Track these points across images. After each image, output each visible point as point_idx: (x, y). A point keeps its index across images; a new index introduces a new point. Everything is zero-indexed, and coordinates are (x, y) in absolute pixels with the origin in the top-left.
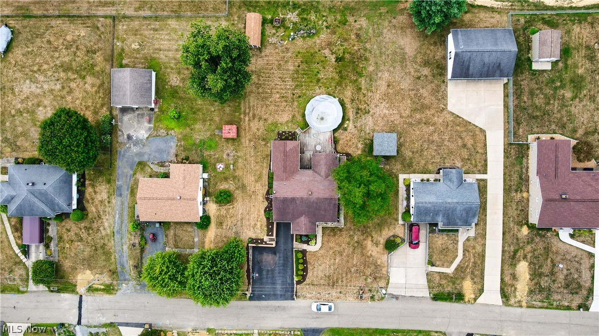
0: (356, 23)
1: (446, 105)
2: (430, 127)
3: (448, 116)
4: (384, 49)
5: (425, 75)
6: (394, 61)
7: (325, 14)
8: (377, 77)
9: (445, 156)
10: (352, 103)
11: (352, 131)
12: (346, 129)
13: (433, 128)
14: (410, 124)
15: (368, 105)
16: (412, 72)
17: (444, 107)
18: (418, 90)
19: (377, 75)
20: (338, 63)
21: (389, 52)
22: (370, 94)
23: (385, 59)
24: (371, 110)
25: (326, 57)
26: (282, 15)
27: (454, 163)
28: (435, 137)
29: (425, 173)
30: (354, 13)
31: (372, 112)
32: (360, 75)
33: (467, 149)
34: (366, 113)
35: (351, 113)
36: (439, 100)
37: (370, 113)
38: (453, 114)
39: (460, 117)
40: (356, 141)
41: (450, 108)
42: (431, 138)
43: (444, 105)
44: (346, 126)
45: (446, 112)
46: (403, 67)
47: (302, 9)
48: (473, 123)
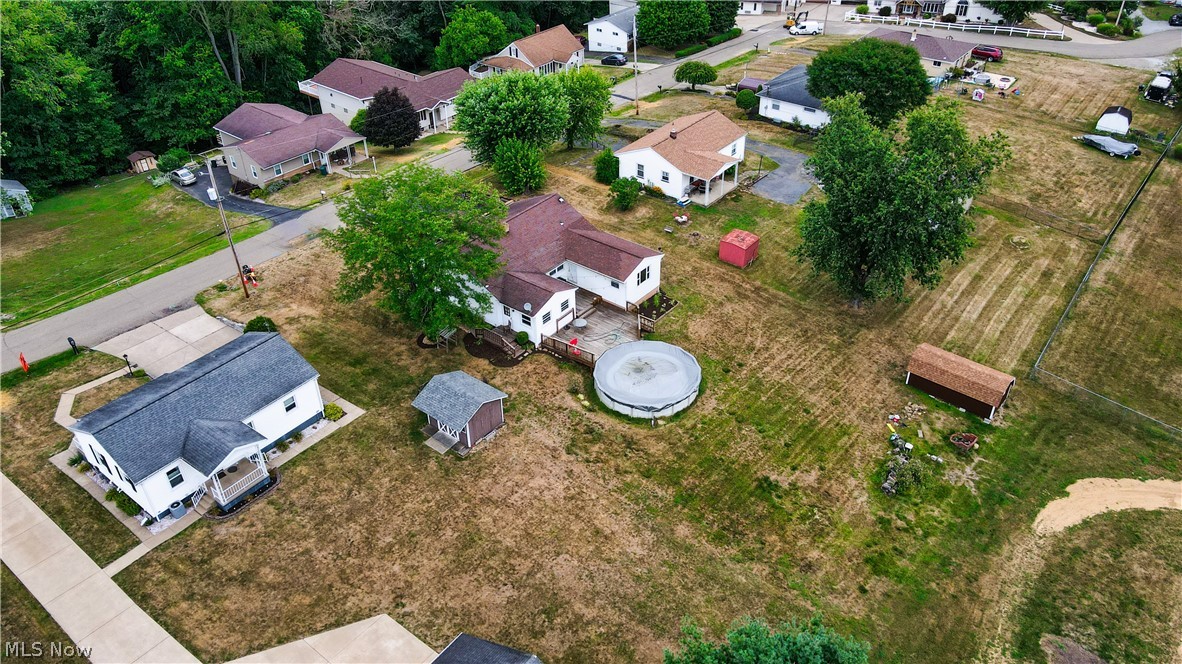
0: (854, 587)
1: (402, 620)
2: (389, 539)
3: (367, 600)
4: (716, 592)
5: (543, 634)
6: (658, 591)
7: (931, 540)
8: (645, 525)
9: (286, 516)
10: (624, 436)
11: (558, 397)
12: (574, 392)
13: (381, 544)
14: (448, 503)
15: (588, 461)
16: (585, 611)
17: (401, 611)
18: (518, 585)
19: (653, 530)
20: (757, 479)
21: (699, 598)
22: (614, 483)
23: (684, 576)
24: (572, 458)
25: (794, 469)
26: (981, 463)
27: (243, 520)
28: (354, 532)
29: (303, 453)
30: (895, 606)
31: (564, 457)
32: (686, 498)
33: (230, 579)
34: (573, 445)
35: (602, 422)
36: (435, 613)
37: (564, 452)
38: (357, 617)
39: (327, 628)
40: (528, 391)
41: (384, 622)
42: (363, 520)
43: (405, 615)
44: (581, 396)
45: (385, 603)
46: (617, 600)
47: (978, 506)
48: (270, 651)
